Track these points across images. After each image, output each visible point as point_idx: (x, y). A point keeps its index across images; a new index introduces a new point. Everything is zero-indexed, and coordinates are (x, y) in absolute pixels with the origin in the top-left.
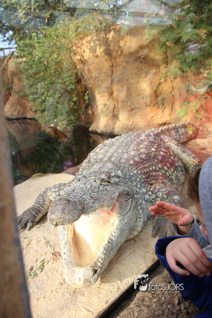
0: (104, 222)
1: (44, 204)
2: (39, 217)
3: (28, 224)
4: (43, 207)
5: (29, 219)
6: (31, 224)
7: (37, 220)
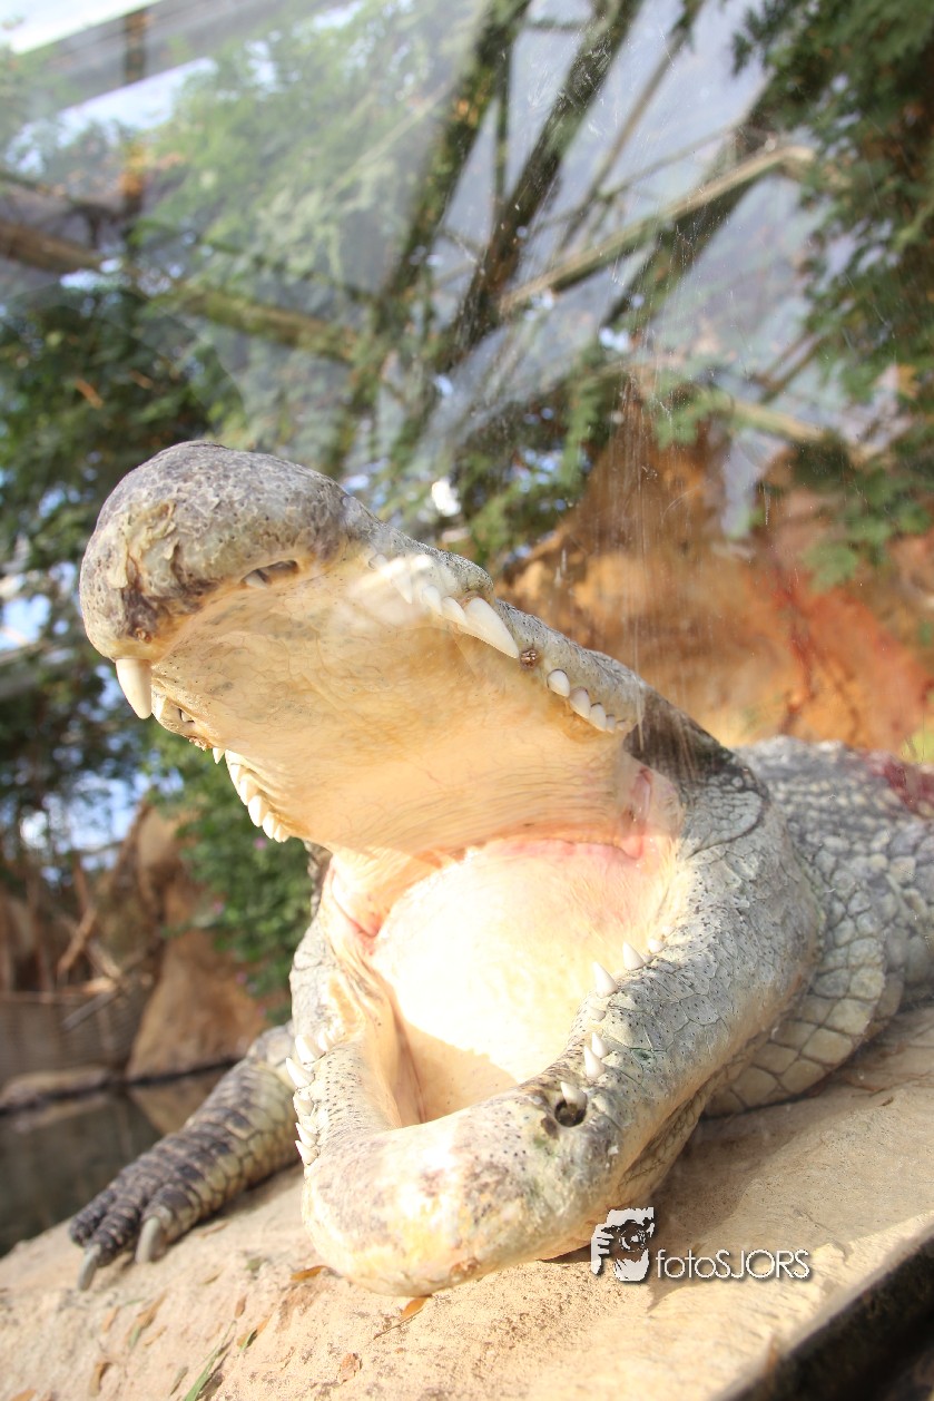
0: (600, 924)
1: (247, 1104)
2: (220, 1174)
3: (147, 1213)
4: (242, 1121)
5: (155, 1191)
6: (164, 1212)
7: (204, 1190)
